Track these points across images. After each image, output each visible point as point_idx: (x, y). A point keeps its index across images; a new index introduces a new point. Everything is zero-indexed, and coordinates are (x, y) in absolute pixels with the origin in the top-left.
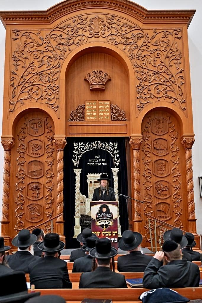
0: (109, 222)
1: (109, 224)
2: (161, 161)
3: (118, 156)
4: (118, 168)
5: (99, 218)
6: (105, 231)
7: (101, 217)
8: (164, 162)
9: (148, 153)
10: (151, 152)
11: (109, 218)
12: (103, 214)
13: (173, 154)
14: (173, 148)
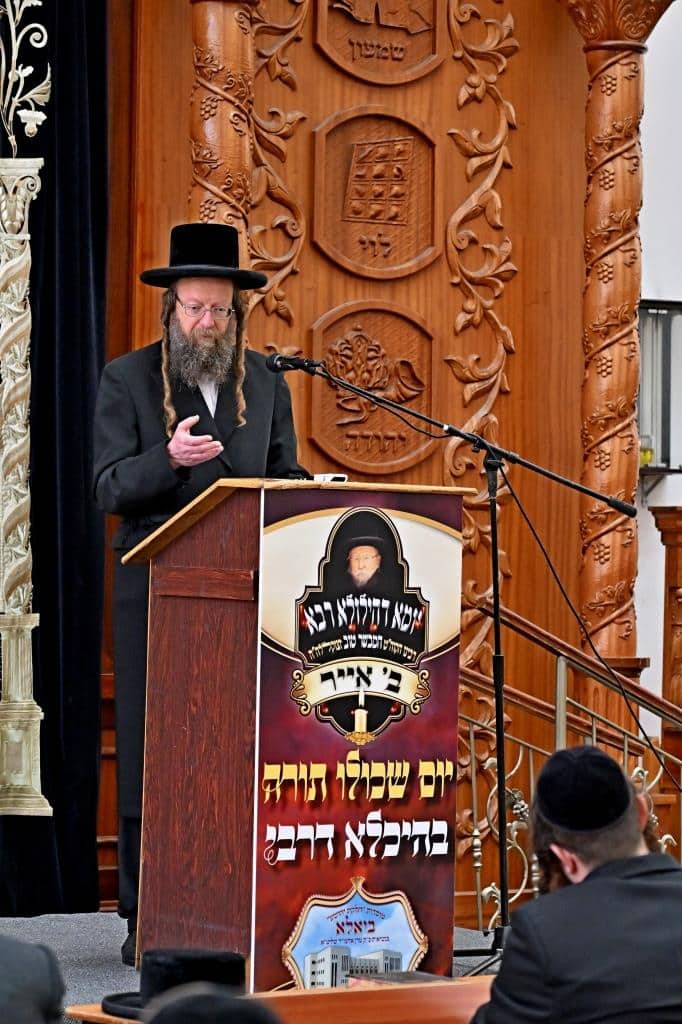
0: (396, 676)
1: (395, 689)
2: (376, 135)
3: (40, 40)
4: (40, 162)
5: (320, 637)
6: (364, 758)
7: (334, 632)
8: (401, 141)
9: (285, 48)
10: (305, 34)
11: (396, 635)
12: (350, 602)
13: (474, 79)
14: (476, 23)
